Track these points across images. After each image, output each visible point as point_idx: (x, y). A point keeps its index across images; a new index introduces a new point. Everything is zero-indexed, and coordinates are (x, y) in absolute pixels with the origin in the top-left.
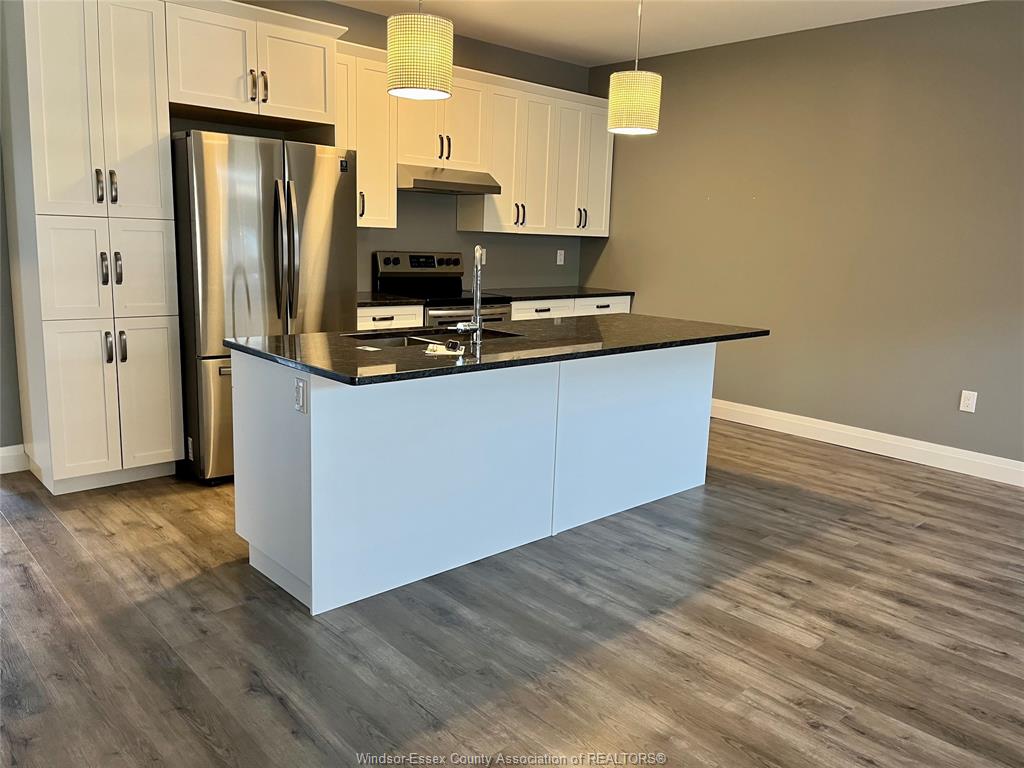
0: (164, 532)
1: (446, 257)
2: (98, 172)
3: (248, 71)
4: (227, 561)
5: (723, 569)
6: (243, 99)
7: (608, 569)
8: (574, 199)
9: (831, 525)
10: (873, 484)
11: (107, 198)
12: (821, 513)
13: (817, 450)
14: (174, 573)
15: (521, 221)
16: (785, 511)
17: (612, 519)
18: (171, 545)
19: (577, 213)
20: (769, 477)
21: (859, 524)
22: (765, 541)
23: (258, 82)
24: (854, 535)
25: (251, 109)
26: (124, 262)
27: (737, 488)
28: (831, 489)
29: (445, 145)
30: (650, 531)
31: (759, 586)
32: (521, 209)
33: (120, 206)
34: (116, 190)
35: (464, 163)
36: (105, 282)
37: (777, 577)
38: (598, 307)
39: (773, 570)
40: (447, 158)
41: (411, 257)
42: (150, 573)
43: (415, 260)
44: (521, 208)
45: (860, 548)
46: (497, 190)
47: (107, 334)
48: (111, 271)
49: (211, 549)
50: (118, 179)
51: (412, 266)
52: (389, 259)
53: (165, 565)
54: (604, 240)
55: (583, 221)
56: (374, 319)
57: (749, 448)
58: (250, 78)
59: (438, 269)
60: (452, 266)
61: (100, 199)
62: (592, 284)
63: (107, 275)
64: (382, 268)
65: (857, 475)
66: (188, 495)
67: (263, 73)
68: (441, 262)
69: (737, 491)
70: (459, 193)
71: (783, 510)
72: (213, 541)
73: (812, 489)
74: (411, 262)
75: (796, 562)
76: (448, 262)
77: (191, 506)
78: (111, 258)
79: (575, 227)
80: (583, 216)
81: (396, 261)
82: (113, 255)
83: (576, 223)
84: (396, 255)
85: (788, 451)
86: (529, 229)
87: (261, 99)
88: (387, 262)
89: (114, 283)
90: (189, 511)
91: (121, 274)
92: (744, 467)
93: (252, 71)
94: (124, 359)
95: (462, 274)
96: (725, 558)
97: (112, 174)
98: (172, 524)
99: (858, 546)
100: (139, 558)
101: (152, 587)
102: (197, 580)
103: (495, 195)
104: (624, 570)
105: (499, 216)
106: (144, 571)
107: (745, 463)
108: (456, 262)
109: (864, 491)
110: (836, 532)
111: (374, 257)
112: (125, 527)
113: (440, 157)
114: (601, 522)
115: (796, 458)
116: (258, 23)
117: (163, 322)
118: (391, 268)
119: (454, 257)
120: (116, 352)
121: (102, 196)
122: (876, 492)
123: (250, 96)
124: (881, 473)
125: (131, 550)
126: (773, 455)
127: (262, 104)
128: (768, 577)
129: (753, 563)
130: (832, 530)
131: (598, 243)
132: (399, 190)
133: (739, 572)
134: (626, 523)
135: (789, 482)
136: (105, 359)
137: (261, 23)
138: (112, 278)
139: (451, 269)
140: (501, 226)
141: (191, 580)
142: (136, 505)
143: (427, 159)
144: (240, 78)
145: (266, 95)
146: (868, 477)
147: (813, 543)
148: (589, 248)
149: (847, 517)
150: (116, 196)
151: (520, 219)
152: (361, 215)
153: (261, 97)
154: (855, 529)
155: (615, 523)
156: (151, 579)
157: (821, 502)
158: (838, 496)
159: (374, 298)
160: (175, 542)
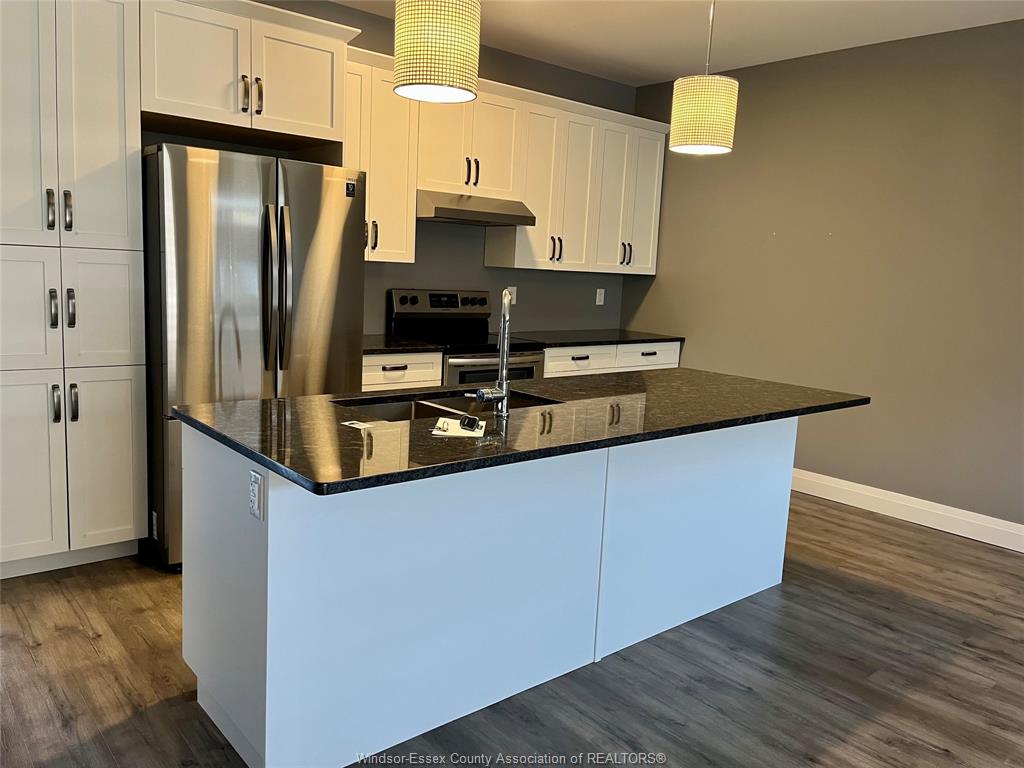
0: (102, 643)
1: (471, 296)
2: (50, 193)
3: (240, 77)
4: (171, 696)
5: (828, 727)
6: (232, 110)
7: (671, 722)
8: (618, 231)
9: (955, 653)
10: (990, 587)
11: (60, 225)
12: (938, 632)
13: (911, 534)
14: (97, 713)
15: (557, 256)
16: (892, 629)
17: (670, 636)
18: (104, 666)
19: (620, 247)
20: (859, 574)
21: (988, 650)
22: (875, 677)
23: (251, 90)
24: (987, 670)
25: (242, 121)
26: (78, 300)
27: (824, 591)
28: (943, 594)
29: (473, 169)
30: (722, 658)
31: (880, 758)
32: (557, 244)
33: (76, 233)
34: (71, 215)
35: (494, 190)
36: (54, 324)
37: (902, 742)
38: (643, 354)
39: (894, 729)
40: (475, 184)
41: (431, 296)
42: (68, 711)
43: (436, 299)
44: (557, 241)
45: (998, 691)
46: (530, 220)
47: (55, 387)
48: (62, 312)
49: (153, 674)
50: (74, 201)
51: (432, 306)
52: (406, 297)
53: (89, 699)
54: (651, 278)
55: (627, 257)
56: (384, 369)
57: (826, 531)
58: (241, 85)
59: (461, 309)
60: (478, 306)
61: (51, 226)
62: (636, 326)
63: (56, 315)
64: (397, 308)
65: (969, 573)
66: (144, 585)
67: (257, 80)
68: (465, 301)
69: (823, 595)
70: (486, 224)
71: (888, 627)
72: (159, 661)
73: (920, 594)
74: (431, 301)
75: (924, 717)
76: (473, 302)
77: (146, 603)
78: (61, 296)
79: (618, 263)
80: (627, 250)
81: (414, 300)
82: (65, 292)
83: (619, 258)
84: (414, 294)
85: (877, 536)
86: (567, 265)
87: (254, 110)
88: (403, 300)
89: (65, 326)
90: (141, 611)
91: (74, 315)
92: (826, 558)
93: (244, 77)
94: (75, 417)
95: (489, 315)
96: (828, 708)
97: (67, 195)
98: (115, 631)
99: (995, 687)
100: (60, 686)
101: (64, 735)
102: (124, 728)
103: (528, 227)
104: (692, 725)
105: (534, 251)
106: (60, 707)
107: (826, 552)
108: (483, 302)
109: (984, 599)
110: (963, 664)
111: (389, 295)
112: (56, 634)
113: (467, 183)
114: (657, 641)
115: (886, 546)
116: (253, 21)
117: (126, 373)
118: (408, 308)
119: (479, 296)
120: (65, 409)
121: (54, 221)
122: (997, 599)
123: (240, 107)
124: (997, 570)
125: (54, 672)
126: (857, 540)
127: (256, 116)
128: (889, 743)
129: (865, 717)
130: (957, 660)
131: (644, 281)
132: (419, 220)
133: (847, 732)
134: (688, 643)
135: (886, 582)
136: (52, 416)
137: (257, 22)
138: (63, 319)
139: (477, 309)
140: (534, 262)
141: (115, 727)
142: (79, 600)
143: (451, 184)
144: (229, 85)
145: (261, 106)
146: (981, 576)
147: (939, 683)
148: (633, 287)
149: (972, 640)
150: (71, 222)
151: (557, 254)
152: (374, 248)
153: (255, 108)
154: (985, 659)
155: (672, 642)
156: (67, 723)
157: (934, 616)
158: (953, 605)
159: (387, 344)
160: (111, 662)
